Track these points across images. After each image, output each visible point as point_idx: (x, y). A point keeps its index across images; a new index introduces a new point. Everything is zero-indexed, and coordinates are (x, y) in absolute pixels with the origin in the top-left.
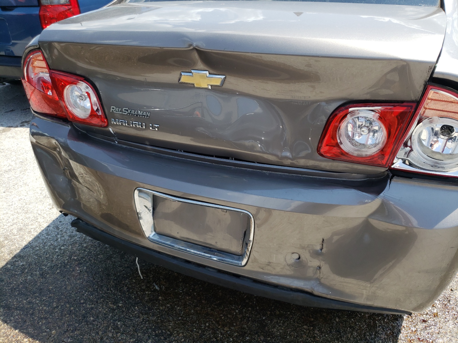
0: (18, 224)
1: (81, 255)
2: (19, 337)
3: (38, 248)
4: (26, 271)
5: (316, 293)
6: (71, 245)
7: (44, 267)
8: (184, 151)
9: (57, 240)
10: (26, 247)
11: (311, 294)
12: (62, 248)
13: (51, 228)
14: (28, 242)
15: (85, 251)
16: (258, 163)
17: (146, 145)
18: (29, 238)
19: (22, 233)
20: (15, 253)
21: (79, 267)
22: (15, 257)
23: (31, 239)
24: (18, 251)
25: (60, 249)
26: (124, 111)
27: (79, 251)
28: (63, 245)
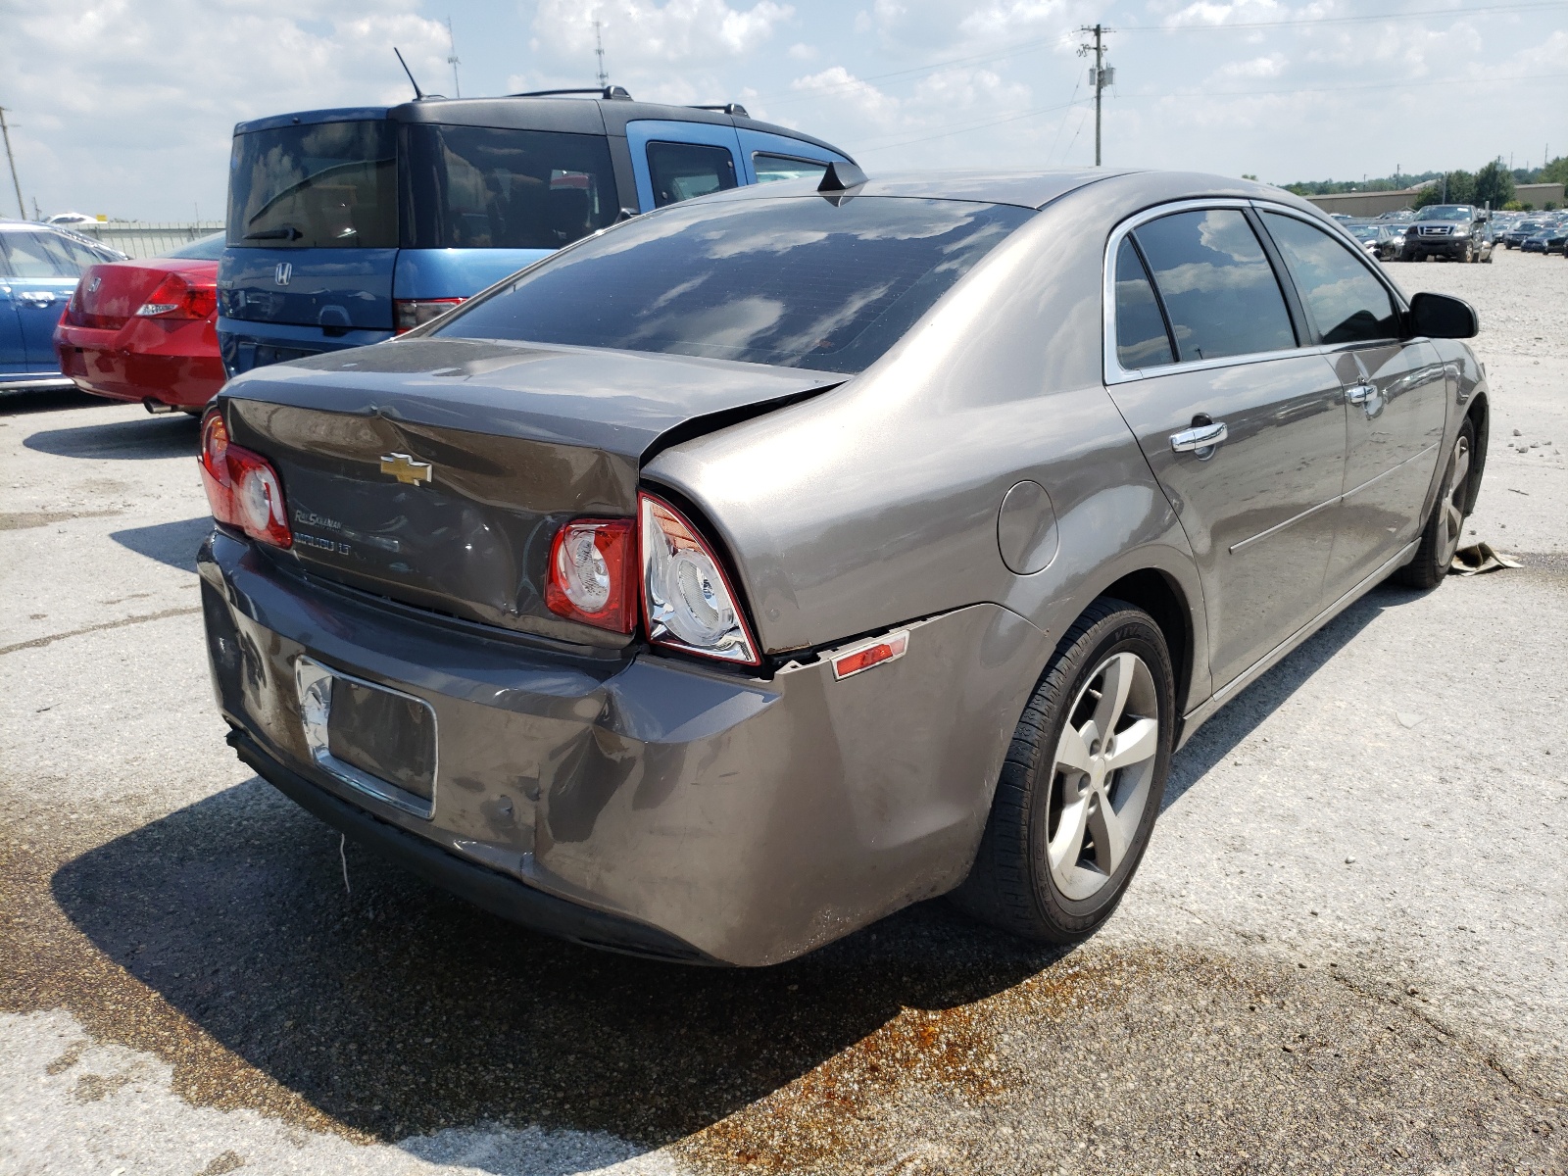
0: (192, 771)
1: (270, 841)
2: (82, 944)
3: (200, 816)
4: (158, 848)
5: (526, 880)
6: (264, 820)
7: (192, 848)
8: (393, 600)
9: (244, 807)
10: (182, 811)
11: (518, 881)
12: (245, 823)
13: (247, 786)
14: (190, 803)
15: (282, 834)
16: (460, 618)
17: (339, 583)
18: (196, 797)
19: (188, 786)
20: (157, 818)
21: (252, 859)
22: (153, 824)
23: (199, 799)
24: (164, 816)
25: (239, 824)
26: (311, 519)
27: (271, 832)
28: (247, 820)
